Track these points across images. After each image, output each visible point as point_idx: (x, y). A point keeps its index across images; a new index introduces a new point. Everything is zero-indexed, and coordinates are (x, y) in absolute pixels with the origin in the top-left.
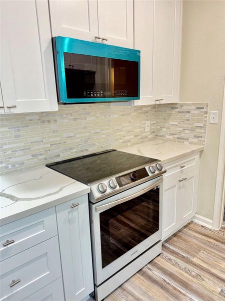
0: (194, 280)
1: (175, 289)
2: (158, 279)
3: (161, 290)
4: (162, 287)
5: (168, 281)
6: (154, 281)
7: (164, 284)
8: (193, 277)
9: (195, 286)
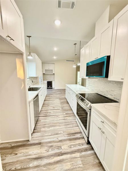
0: (70, 144)
1: (71, 136)
2: (76, 135)
3: (72, 133)
4: (73, 134)
5: (74, 136)
6: (76, 133)
7: (74, 135)
8: (71, 145)
9: (68, 142)
